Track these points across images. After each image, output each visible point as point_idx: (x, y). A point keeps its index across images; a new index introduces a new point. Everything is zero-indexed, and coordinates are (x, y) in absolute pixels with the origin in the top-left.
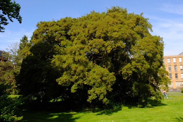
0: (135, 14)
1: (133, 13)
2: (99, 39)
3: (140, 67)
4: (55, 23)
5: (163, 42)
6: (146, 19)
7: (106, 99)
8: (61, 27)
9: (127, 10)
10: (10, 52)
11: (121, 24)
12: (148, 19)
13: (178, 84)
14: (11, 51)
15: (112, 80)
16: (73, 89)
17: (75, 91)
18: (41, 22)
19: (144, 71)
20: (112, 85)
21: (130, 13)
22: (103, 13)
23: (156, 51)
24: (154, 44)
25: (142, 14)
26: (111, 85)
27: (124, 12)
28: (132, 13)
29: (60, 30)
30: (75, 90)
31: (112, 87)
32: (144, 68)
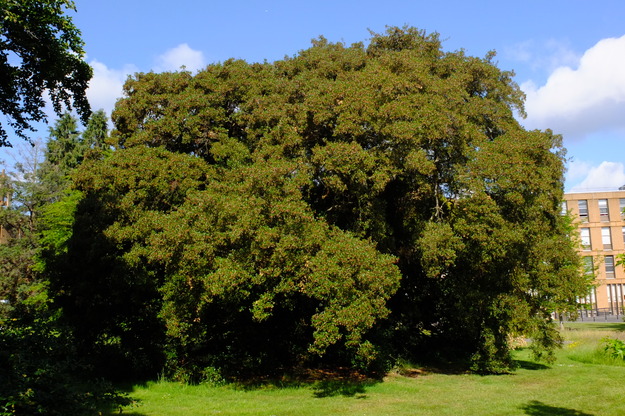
0: (467, 55)
1: (462, 52)
2: (346, 145)
3: (483, 237)
4: (191, 78)
5: (565, 150)
6: (506, 74)
7: (368, 344)
8: (210, 96)
9: (440, 38)
10: (11, 173)
11: (422, 91)
12: (513, 74)
13: (614, 295)
14: (16, 171)
15: (389, 281)
16: (260, 309)
17: (266, 315)
18: (140, 77)
19: (494, 250)
20: (388, 298)
21: (452, 51)
22: (356, 44)
23: (536, 185)
24: (531, 162)
25: (492, 54)
26: (385, 299)
27: (432, 48)
28: (459, 50)
29: (209, 104)
30: (266, 310)
31: (389, 304)
32: (497, 242)
